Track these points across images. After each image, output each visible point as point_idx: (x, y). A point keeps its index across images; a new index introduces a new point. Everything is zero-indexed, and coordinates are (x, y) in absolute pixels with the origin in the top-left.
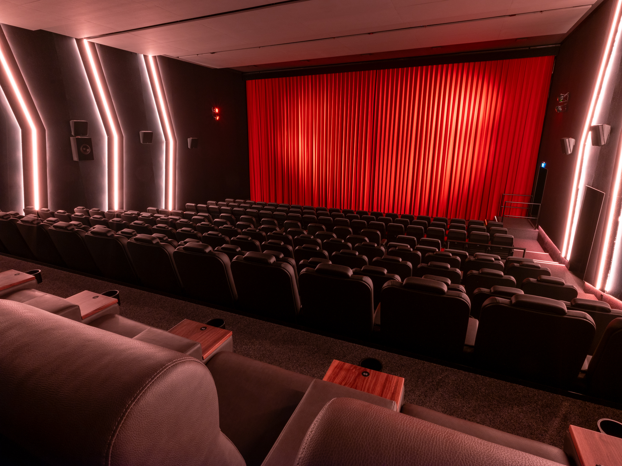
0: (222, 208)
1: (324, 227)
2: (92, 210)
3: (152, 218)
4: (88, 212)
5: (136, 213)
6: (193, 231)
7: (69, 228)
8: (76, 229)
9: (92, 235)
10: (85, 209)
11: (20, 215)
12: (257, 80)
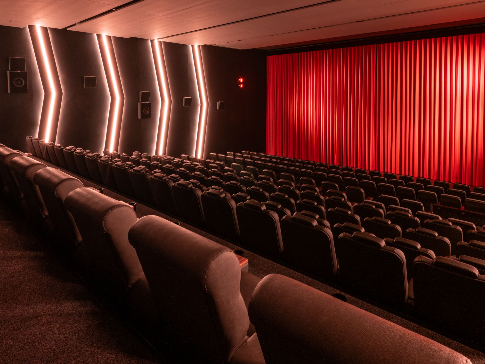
0: (246, 160)
1: (313, 181)
2: (144, 154)
3: (180, 163)
4: (141, 155)
5: (172, 158)
6: (202, 175)
7: (123, 166)
8: (126, 167)
9: (133, 172)
10: (139, 154)
11: (101, 155)
12: (275, 56)
